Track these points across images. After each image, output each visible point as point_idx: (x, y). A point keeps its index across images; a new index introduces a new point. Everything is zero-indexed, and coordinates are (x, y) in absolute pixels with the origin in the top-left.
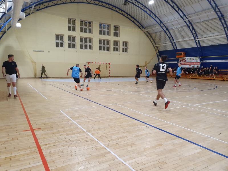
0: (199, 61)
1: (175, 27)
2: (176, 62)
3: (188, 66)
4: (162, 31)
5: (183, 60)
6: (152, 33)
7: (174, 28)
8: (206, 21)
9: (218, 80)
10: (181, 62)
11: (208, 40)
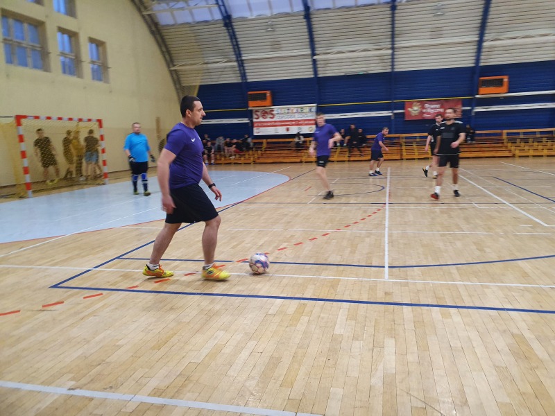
0: (312, 116)
1: (254, 15)
2: (246, 121)
3: (281, 131)
4: (206, 22)
5: (265, 114)
6: (168, 25)
7: (250, 18)
8: (349, 8)
10: (261, 119)
11: (340, 61)
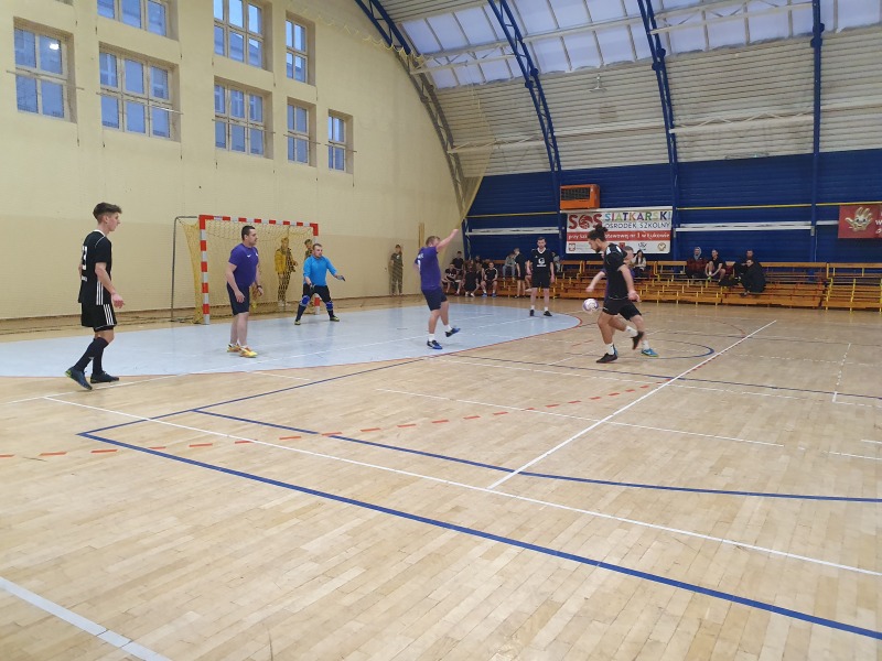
0: (666, 226)
1: (576, 65)
5: (585, 220)
6: (447, 88)
7: (568, 71)
8: (733, 48)
9: (793, 307)
10: (579, 229)
11: (716, 136)
